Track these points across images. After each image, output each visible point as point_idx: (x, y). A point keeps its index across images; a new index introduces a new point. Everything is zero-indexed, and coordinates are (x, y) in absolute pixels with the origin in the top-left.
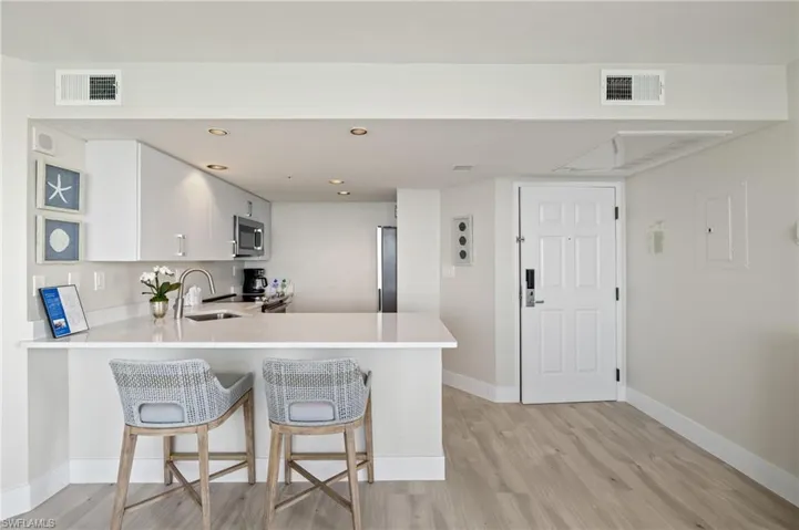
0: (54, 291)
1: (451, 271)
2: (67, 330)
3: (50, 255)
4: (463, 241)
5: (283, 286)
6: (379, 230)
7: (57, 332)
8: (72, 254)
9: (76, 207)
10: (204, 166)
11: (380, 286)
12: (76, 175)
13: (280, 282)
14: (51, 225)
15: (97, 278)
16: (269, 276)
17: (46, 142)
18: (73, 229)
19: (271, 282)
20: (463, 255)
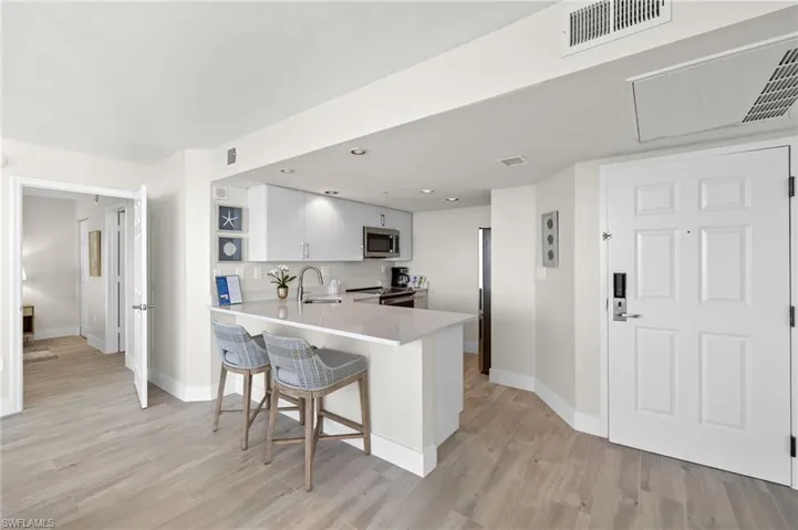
0: (224, 278)
1: (543, 272)
2: (228, 301)
3: (223, 257)
4: (550, 239)
5: (420, 283)
6: (481, 231)
7: (225, 302)
8: (237, 257)
9: (240, 229)
10: (323, 193)
11: (481, 286)
12: (240, 210)
13: (418, 280)
14: (223, 241)
15: (257, 273)
16: (411, 274)
17: (221, 193)
18: (238, 242)
19: (412, 279)
20: (551, 255)
